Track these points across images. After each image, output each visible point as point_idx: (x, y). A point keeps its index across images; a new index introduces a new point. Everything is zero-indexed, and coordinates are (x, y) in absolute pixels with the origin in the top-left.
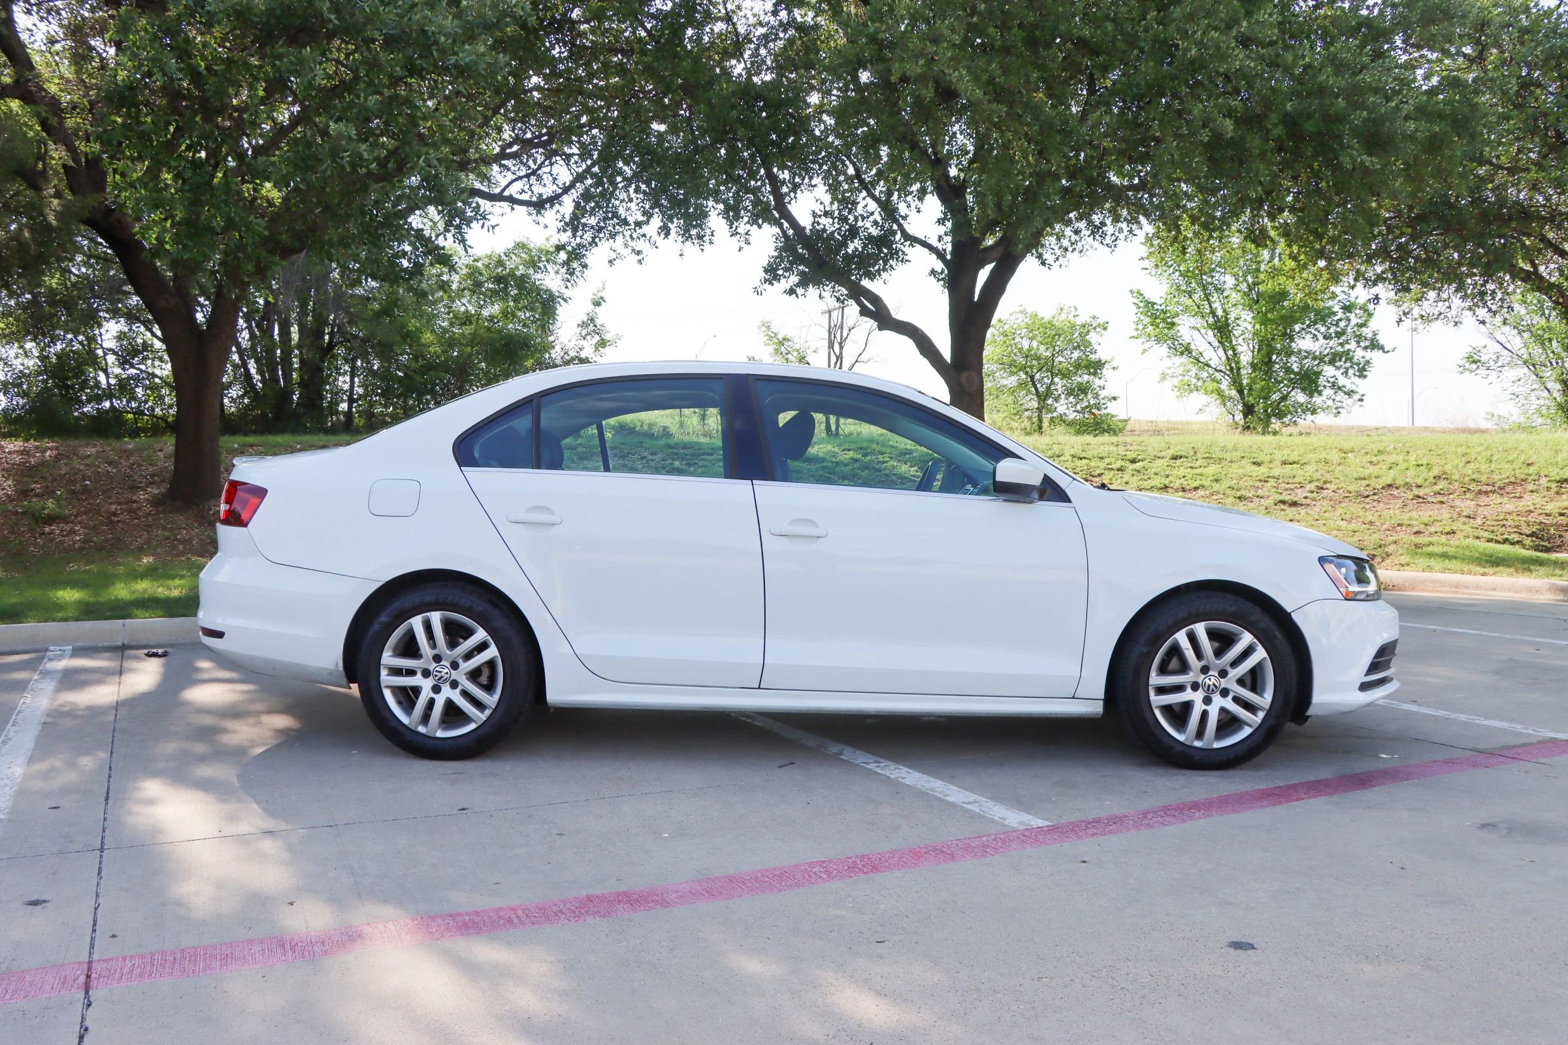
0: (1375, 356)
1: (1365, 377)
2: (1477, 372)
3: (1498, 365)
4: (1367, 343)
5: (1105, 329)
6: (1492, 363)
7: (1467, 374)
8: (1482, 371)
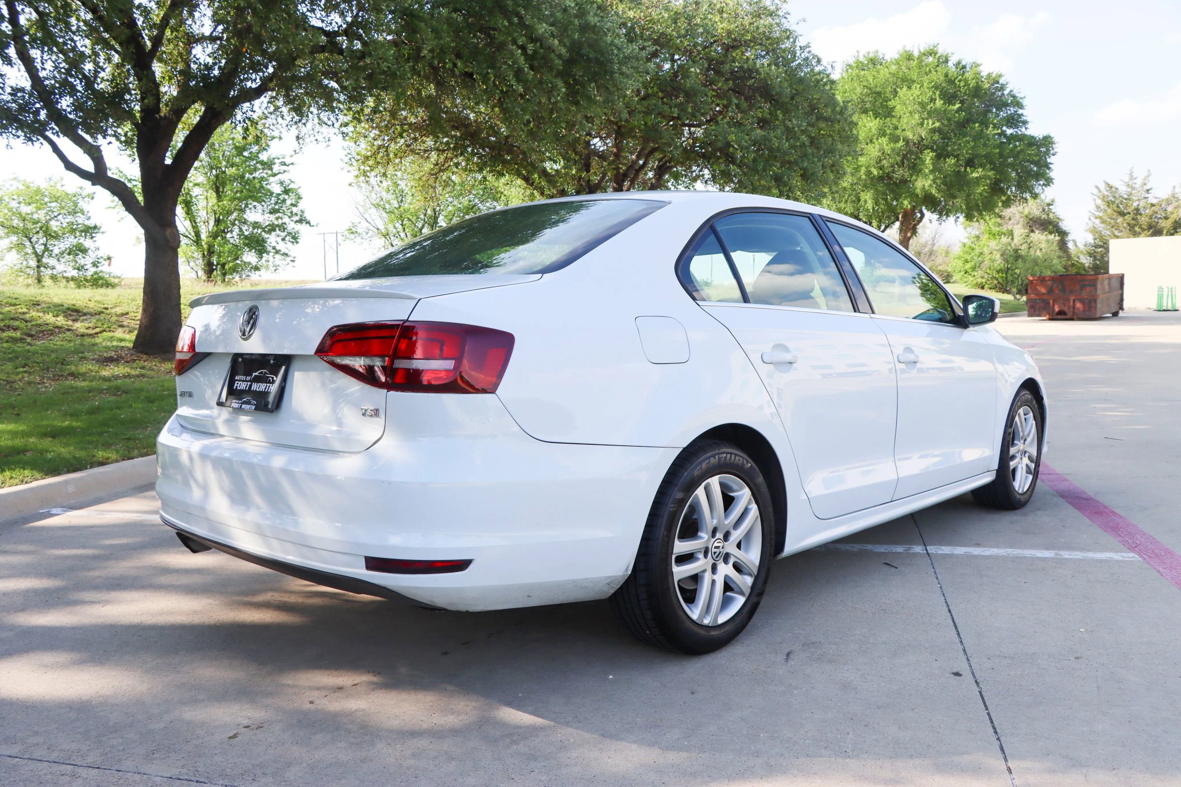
0: (302, 228)
1: (297, 243)
2: (355, 240)
3: (368, 235)
4: (297, 218)
5: (93, 198)
6: (364, 234)
7: (348, 241)
8: (358, 240)
